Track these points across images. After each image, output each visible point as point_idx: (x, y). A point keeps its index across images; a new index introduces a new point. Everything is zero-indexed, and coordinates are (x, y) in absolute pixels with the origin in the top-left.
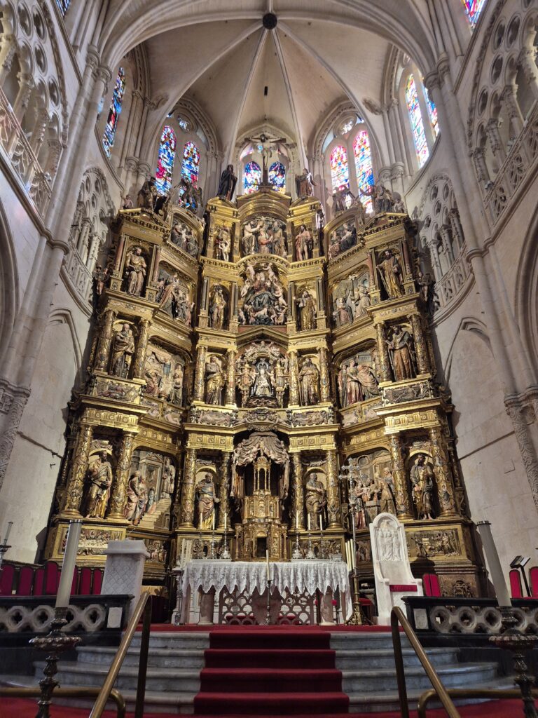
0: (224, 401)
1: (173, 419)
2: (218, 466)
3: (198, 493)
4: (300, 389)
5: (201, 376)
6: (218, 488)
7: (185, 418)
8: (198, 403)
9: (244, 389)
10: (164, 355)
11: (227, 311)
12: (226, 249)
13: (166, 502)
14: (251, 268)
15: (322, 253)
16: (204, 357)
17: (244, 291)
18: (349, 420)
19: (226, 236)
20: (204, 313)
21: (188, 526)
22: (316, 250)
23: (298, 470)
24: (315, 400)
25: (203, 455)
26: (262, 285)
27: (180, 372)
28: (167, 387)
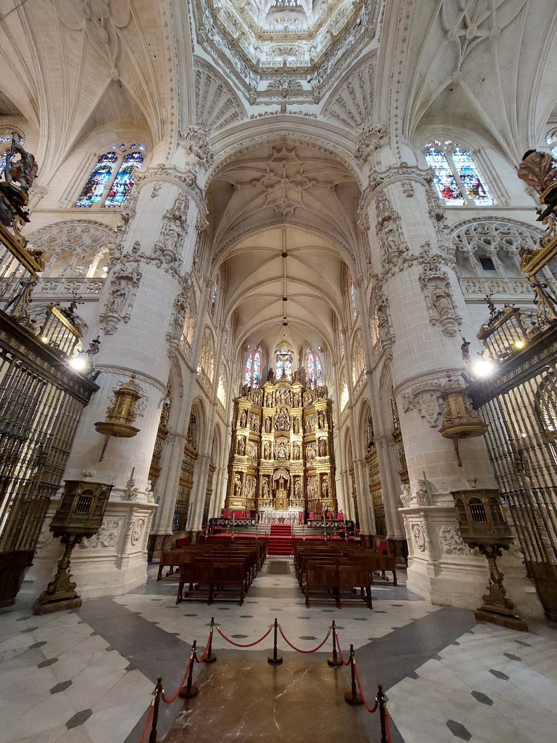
0: (270, 459)
1: (255, 465)
2: (269, 478)
3: (263, 487)
4: (294, 454)
5: (263, 450)
6: (269, 485)
7: (259, 464)
8: (263, 460)
9: (276, 454)
10: (252, 443)
11: (271, 425)
12: (270, 402)
13: (254, 490)
14: (278, 410)
15: (302, 406)
16: (264, 443)
17: (276, 417)
18: (308, 465)
19: (270, 397)
20: (263, 428)
21: (261, 497)
22: (300, 404)
23: (292, 481)
24: (298, 458)
25: (264, 476)
26: (282, 416)
27: (256, 448)
28: (253, 454)
